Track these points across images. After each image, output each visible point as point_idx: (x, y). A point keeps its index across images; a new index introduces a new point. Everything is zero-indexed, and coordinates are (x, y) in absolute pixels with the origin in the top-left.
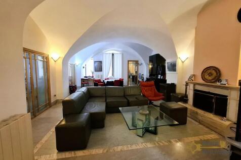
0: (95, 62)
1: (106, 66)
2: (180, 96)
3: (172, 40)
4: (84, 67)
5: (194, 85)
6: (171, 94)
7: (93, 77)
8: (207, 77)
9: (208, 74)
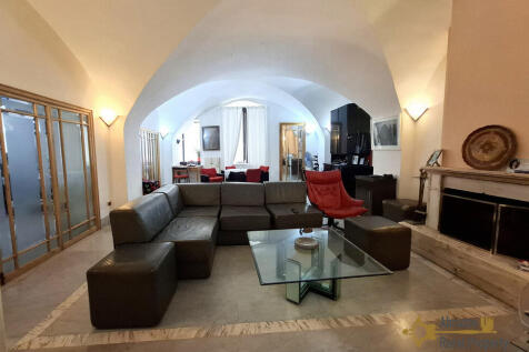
0: (203, 129)
1: (230, 137)
2: (405, 207)
3: (386, 67)
4: (178, 142)
5: (443, 177)
6: (384, 202)
7: (199, 163)
8: (478, 154)
9: (482, 147)
